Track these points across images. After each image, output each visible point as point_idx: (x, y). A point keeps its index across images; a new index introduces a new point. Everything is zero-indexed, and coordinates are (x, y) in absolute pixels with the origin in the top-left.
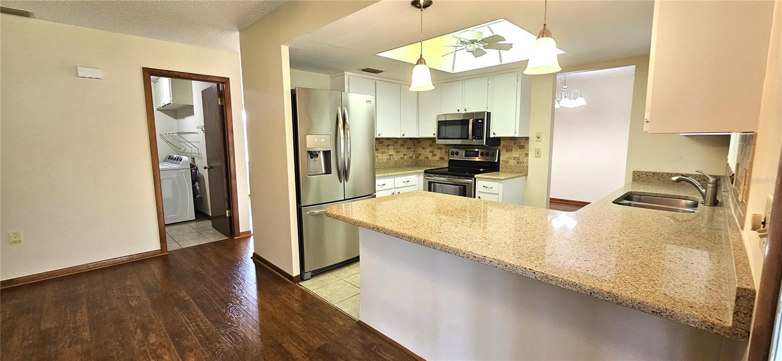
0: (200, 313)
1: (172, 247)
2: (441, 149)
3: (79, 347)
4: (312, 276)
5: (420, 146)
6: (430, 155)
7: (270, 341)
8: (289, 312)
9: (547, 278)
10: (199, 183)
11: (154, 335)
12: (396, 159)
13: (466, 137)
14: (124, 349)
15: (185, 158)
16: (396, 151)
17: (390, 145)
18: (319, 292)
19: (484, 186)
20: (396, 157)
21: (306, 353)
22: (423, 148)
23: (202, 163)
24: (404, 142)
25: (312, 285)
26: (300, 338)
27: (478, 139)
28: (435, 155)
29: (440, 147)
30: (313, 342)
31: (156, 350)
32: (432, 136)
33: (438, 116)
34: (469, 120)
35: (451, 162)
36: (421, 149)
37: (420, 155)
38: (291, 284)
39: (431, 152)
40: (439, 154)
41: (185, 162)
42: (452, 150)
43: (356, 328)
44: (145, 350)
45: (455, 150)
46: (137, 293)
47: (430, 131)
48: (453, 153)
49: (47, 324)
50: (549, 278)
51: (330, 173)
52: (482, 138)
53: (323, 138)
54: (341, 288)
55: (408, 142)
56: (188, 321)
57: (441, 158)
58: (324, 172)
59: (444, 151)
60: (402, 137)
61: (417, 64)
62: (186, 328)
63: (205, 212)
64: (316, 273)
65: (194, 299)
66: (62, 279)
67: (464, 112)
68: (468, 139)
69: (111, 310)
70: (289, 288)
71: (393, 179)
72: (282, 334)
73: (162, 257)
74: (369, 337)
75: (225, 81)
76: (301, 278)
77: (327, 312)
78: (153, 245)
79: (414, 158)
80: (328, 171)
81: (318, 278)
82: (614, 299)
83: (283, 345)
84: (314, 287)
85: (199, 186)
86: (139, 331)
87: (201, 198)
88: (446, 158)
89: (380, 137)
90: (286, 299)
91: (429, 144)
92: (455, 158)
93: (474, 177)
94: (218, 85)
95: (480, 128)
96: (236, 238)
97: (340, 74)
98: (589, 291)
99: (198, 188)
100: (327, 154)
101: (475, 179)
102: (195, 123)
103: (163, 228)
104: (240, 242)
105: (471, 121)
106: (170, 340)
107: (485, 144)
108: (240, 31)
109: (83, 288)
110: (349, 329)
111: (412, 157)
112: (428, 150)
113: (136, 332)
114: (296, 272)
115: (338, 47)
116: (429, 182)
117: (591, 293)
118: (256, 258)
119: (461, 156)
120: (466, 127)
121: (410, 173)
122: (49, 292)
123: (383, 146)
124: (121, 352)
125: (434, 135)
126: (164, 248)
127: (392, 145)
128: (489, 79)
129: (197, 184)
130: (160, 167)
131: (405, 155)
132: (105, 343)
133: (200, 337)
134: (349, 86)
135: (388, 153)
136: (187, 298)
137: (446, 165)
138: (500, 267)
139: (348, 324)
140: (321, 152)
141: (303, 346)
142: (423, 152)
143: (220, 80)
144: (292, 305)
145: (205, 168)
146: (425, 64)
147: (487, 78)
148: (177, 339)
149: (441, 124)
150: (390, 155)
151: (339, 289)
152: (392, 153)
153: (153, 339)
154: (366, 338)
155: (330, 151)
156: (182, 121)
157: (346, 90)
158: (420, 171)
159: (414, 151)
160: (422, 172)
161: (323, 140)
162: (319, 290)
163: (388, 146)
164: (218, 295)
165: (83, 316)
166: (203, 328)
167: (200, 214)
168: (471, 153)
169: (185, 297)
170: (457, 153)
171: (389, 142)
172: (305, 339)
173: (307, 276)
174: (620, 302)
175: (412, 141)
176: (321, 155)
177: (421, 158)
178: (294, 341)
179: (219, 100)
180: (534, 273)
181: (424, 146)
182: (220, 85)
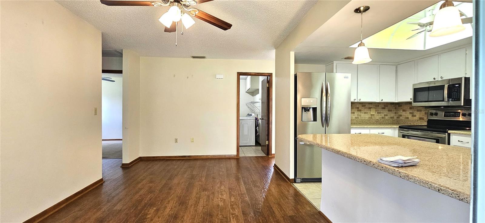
0: (243, 183)
1: (241, 155)
2: (421, 111)
3: (200, 183)
4: (301, 182)
5: (402, 109)
6: (410, 116)
7: (268, 204)
8: (282, 195)
9: (408, 177)
10: (258, 127)
11: (223, 187)
12: (377, 118)
13: (442, 99)
14: (213, 188)
15: (253, 114)
16: (378, 112)
17: (372, 108)
18: (303, 190)
19: (459, 141)
20: (377, 117)
21: (283, 216)
22: (404, 111)
23: (260, 117)
24: (384, 106)
25: (299, 186)
26: (282, 208)
27: (455, 101)
28: (415, 116)
29: (419, 109)
30: (289, 212)
31: (222, 192)
32: (409, 100)
33: (414, 85)
34: (444, 85)
35: (429, 121)
36: (402, 111)
37: (401, 116)
38: (288, 183)
39: (410, 113)
40: (418, 115)
41: (253, 116)
42: (431, 111)
43: (317, 214)
44: (219, 191)
45: (434, 112)
46: (223, 170)
47: (408, 96)
48: (432, 114)
49: (195, 173)
50: (409, 177)
51: (316, 121)
52: (459, 99)
53: (312, 100)
54: (317, 192)
55: (389, 106)
56: (237, 185)
57: (421, 118)
58: (312, 120)
59: (423, 112)
60: (380, 101)
61: (358, 46)
62: (235, 188)
63: (258, 141)
64: (305, 181)
65: (242, 177)
66: (203, 159)
67: (440, 79)
68: (444, 101)
69: (213, 173)
70: (286, 184)
71: (369, 130)
72: (274, 203)
73: (237, 159)
74: (323, 222)
75: (270, 75)
76: (294, 181)
77: (303, 201)
78: (234, 152)
79: (395, 118)
80: (315, 119)
81: (305, 184)
82: (457, 196)
83: (273, 208)
84: (300, 188)
85: (259, 129)
86: (219, 183)
87: (259, 135)
88: (426, 118)
89: (360, 101)
90: (283, 189)
91: (409, 107)
92: (434, 118)
93: (447, 133)
94: (267, 77)
95: (457, 92)
96: (269, 156)
97: (331, 63)
98: (437, 188)
99: (258, 130)
100: (315, 109)
101: (449, 134)
102: (258, 97)
103: (238, 147)
104: (271, 158)
105: (446, 86)
106: (228, 190)
107: (462, 105)
108: (275, 49)
109: (208, 163)
110: (312, 213)
111: (394, 117)
112: (408, 112)
113: (218, 183)
114: (292, 176)
115: (322, 47)
116: (403, 135)
117: (439, 190)
118: (275, 166)
119: (441, 116)
120: (443, 90)
121: (385, 127)
122: (198, 163)
123: (365, 108)
124: (211, 189)
125: (411, 99)
126: (238, 154)
127: (374, 108)
128: (467, 50)
129: (257, 128)
130: (240, 118)
131: (387, 115)
132: (208, 184)
133: (239, 193)
134: (336, 69)
135: (370, 113)
136: (240, 176)
137: (426, 124)
138: (379, 168)
139: (313, 211)
140: (311, 109)
141: (283, 212)
142: (403, 113)
143: (268, 75)
144: (285, 192)
145: (260, 119)
146: (364, 46)
147: (464, 50)
148: (230, 191)
149: (416, 91)
150: (371, 115)
151: (315, 192)
152: (374, 114)
153: (223, 188)
154: (320, 221)
155: (316, 107)
156: (254, 97)
157: (335, 71)
158: (395, 126)
159: (395, 113)
160: (396, 128)
161: (312, 101)
162: (303, 189)
163: (370, 108)
164: (252, 179)
165: (204, 174)
166: (242, 190)
167: (257, 143)
168: (451, 114)
169: (239, 176)
170: (436, 114)
171: (370, 106)
172: (285, 210)
173: (298, 180)
174: (462, 198)
175: (393, 105)
176: (311, 110)
177: (401, 118)
178: (279, 208)
179: (267, 84)
180: (400, 173)
181: (404, 109)
182: (269, 77)
